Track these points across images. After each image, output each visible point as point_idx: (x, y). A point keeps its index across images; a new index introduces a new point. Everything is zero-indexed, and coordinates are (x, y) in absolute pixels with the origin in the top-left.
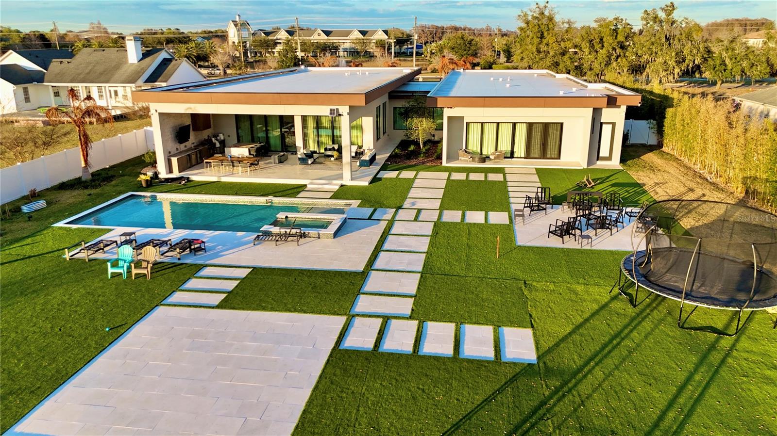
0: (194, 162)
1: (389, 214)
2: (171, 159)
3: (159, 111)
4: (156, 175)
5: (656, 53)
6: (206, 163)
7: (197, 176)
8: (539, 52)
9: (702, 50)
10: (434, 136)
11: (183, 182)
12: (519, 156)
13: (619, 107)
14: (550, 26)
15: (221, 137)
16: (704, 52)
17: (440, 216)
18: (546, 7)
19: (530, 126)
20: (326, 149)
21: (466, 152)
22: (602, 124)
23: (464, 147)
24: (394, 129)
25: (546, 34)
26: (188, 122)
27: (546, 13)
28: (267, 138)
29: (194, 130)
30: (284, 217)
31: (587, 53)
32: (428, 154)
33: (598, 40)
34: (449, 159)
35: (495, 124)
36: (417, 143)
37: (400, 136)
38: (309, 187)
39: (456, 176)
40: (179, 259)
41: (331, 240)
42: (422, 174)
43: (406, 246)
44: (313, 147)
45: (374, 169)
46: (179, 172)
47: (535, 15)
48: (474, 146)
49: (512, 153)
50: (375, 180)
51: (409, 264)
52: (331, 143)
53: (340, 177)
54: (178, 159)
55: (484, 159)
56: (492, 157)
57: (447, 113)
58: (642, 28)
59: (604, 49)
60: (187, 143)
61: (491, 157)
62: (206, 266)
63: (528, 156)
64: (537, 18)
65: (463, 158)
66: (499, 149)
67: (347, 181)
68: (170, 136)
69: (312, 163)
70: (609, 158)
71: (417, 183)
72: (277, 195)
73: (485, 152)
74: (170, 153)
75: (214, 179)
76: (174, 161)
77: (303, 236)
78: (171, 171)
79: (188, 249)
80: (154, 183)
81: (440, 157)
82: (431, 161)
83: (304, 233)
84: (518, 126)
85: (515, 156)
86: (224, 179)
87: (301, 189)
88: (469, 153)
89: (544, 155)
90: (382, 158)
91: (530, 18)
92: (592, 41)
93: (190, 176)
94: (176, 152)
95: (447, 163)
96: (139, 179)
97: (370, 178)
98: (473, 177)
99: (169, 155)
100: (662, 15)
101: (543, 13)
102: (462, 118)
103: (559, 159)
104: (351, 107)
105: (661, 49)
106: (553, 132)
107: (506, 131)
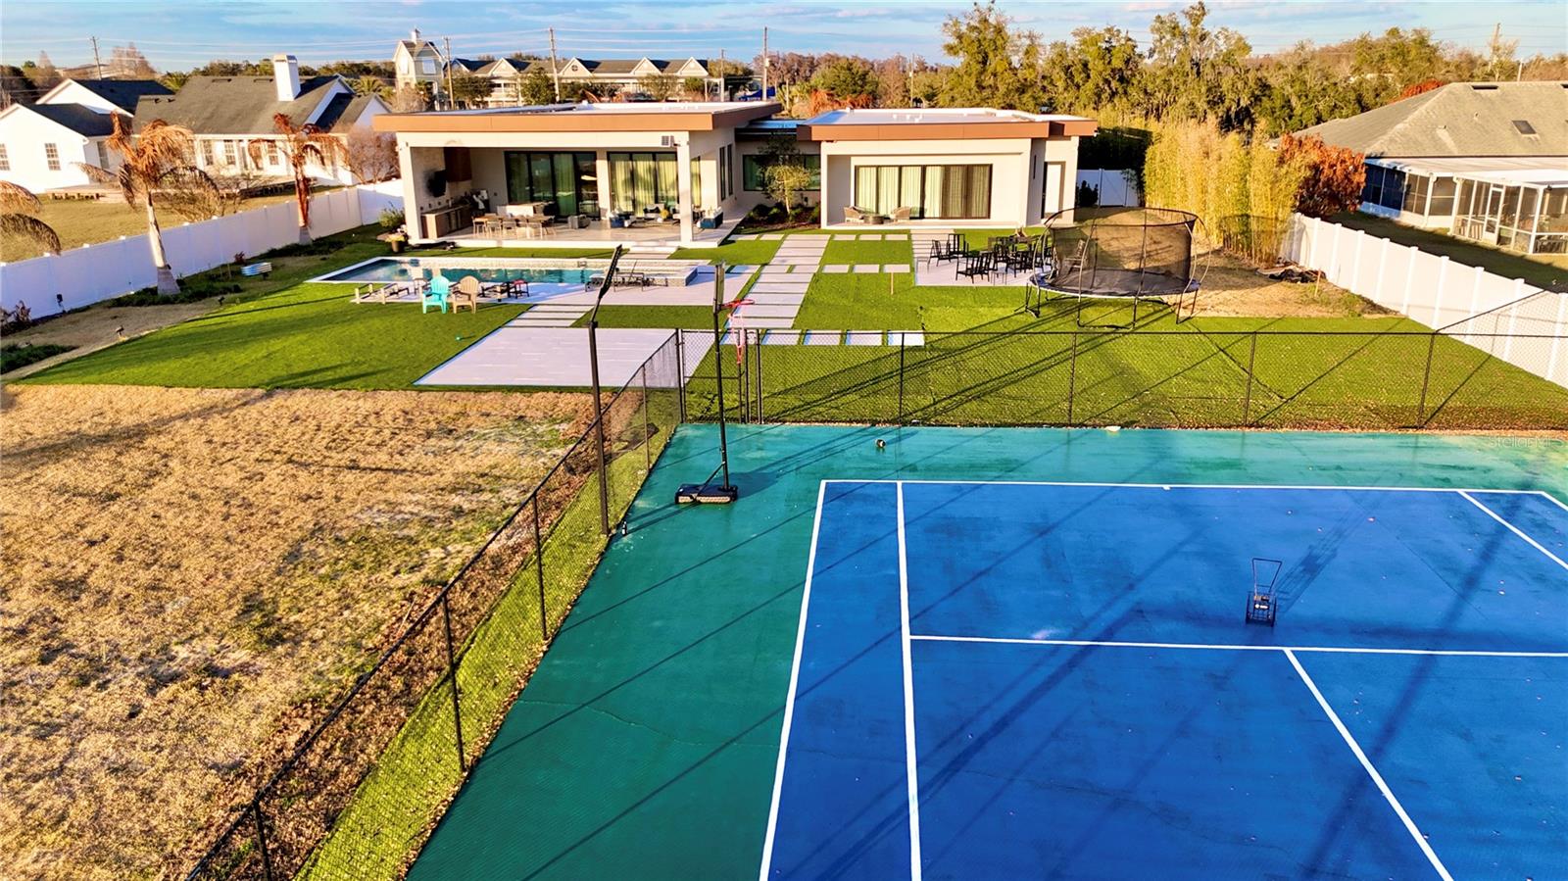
0: (454, 227)
1: (754, 269)
2: (426, 217)
3: (409, 145)
4: (406, 239)
5: (1177, 88)
6: (477, 223)
7: (463, 241)
8: (981, 87)
9: (1251, 83)
10: (806, 200)
11: (449, 247)
12: (932, 216)
13: (1069, 138)
14: (998, 43)
16: (1254, 87)
17: (821, 269)
18: (990, 10)
19: (947, 169)
20: (646, 211)
21: (855, 209)
22: (1046, 164)
23: (852, 204)
24: (745, 190)
25: (991, 55)
26: (442, 165)
27: (992, 20)
28: (555, 198)
29: (449, 182)
31: (1061, 90)
32: (799, 218)
33: (1079, 67)
34: (830, 221)
35: (897, 169)
36: (781, 206)
37: (757, 197)
38: (633, 250)
39: (838, 238)
40: (500, 300)
41: (684, 288)
42: (791, 237)
43: (780, 290)
44: (625, 206)
45: (723, 232)
46: (439, 236)
47: (973, 23)
48: (866, 202)
49: (922, 211)
50: (725, 242)
51: (784, 300)
52: (652, 202)
53: (679, 239)
54: (433, 218)
55: (882, 220)
56: (892, 216)
57: (826, 150)
58: (1152, 46)
59: (1090, 81)
60: (437, 200)
62: (538, 305)
63: (945, 215)
64: (976, 28)
65: (851, 219)
66: (902, 205)
67: (687, 243)
68: (422, 183)
69: (630, 227)
70: (1059, 214)
71: (786, 244)
72: (591, 256)
73: (882, 213)
74: (423, 208)
75: (492, 244)
76: (431, 219)
77: (646, 283)
78: (425, 235)
80: (403, 247)
81: (817, 221)
82: (805, 224)
83: (647, 279)
84: (929, 169)
85: (926, 215)
86: (507, 244)
88: (860, 212)
89: (967, 214)
90: (731, 222)
91: (964, 29)
92: (1069, 67)
93: (456, 242)
94: (429, 208)
95: (827, 225)
96: (388, 238)
97: (720, 240)
98: (863, 238)
99: (422, 211)
100: (1185, 24)
101: (986, 21)
102: (848, 158)
103: (989, 217)
104: (692, 133)
105: (1185, 82)
106: (979, 178)
107: (912, 177)
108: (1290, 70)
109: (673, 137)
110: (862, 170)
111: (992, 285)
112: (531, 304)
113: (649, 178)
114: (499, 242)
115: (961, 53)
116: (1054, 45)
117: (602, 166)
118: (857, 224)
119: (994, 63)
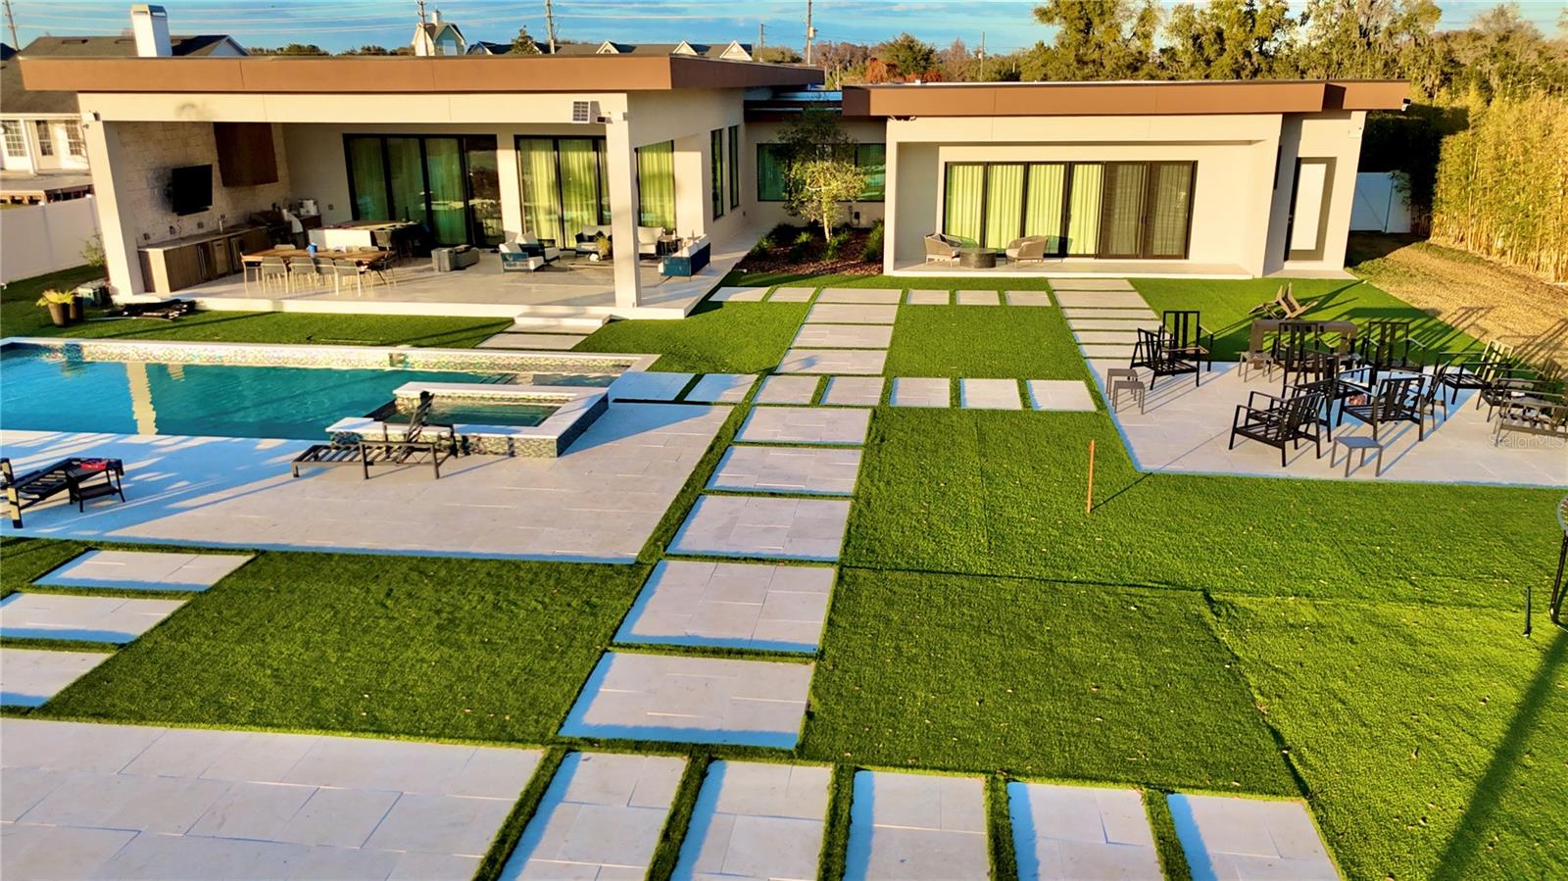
0: (220, 270)
1: (737, 388)
2: (147, 253)
3: (104, 117)
4: (104, 295)
5: (1340, 64)
6: (249, 264)
7: (216, 300)
8: (1081, 62)
10: (857, 216)
11: (176, 314)
12: (1081, 252)
14: (1106, 6)
15: (310, 209)
17: (888, 392)
19: (1110, 169)
20: (580, 238)
21: (943, 239)
22: (1299, 161)
23: (939, 230)
24: (759, 200)
26: (205, 154)
28: (429, 214)
29: (228, 181)
30: (417, 395)
31: (1187, 65)
32: (844, 251)
33: (1212, 36)
34: (899, 261)
35: (1020, 169)
36: (815, 228)
37: (774, 214)
38: (522, 323)
39: (920, 297)
41: (550, 461)
42: (830, 293)
43: (789, 478)
45: (703, 283)
46: (172, 289)
48: (964, 224)
49: (1064, 243)
50: (705, 306)
51: (797, 533)
52: (594, 223)
53: (609, 299)
54: (165, 252)
55: (992, 259)
56: (1012, 253)
57: (896, 133)
58: (1306, 11)
59: (1225, 54)
60: (203, 216)
61: (1009, 253)
63: (1103, 251)
65: (936, 257)
66: (1029, 233)
67: (627, 308)
68: (146, 191)
69: (539, 269)
70: (1316, 254)
71: (818, 313)
72: (424, 342)
73: (992, 244)
74: (146, 236)
75: (264, 306)
76: (157, 258)
77: (464, 447)
78: (148, 287)
81: (876, 258)
82: (854, 266)
83: (465, 439)
84: (1079, 170)
85: (1072, 250)
86: (292, 307)
87: (496, 329)
88: (952, 244)
89: (1145, 250)
90: (724, 260)
92: (1199, 37)
93: (198, 300)
94: (169, 237)
95: (895, 269)
96: (41, 302)
97: (691, 302)
98: (966, 298)
99: (145, 242)
102: (933, 148)
103: (1186, 256)
104: (633, 95)
105: (1351, 55)
106: (1170, 185)
107: (1047, 185)
108: (1492, 41)
109: (595, 104)
110: (958, 171)
111: (1338, 475)
112: (84, 544)
113: (588, 179)
114: (277, 301)
115: (1057, 20)
116: (1178, 9)
117: (506, 162)
118: (945, 265)
119: (1099, 32)
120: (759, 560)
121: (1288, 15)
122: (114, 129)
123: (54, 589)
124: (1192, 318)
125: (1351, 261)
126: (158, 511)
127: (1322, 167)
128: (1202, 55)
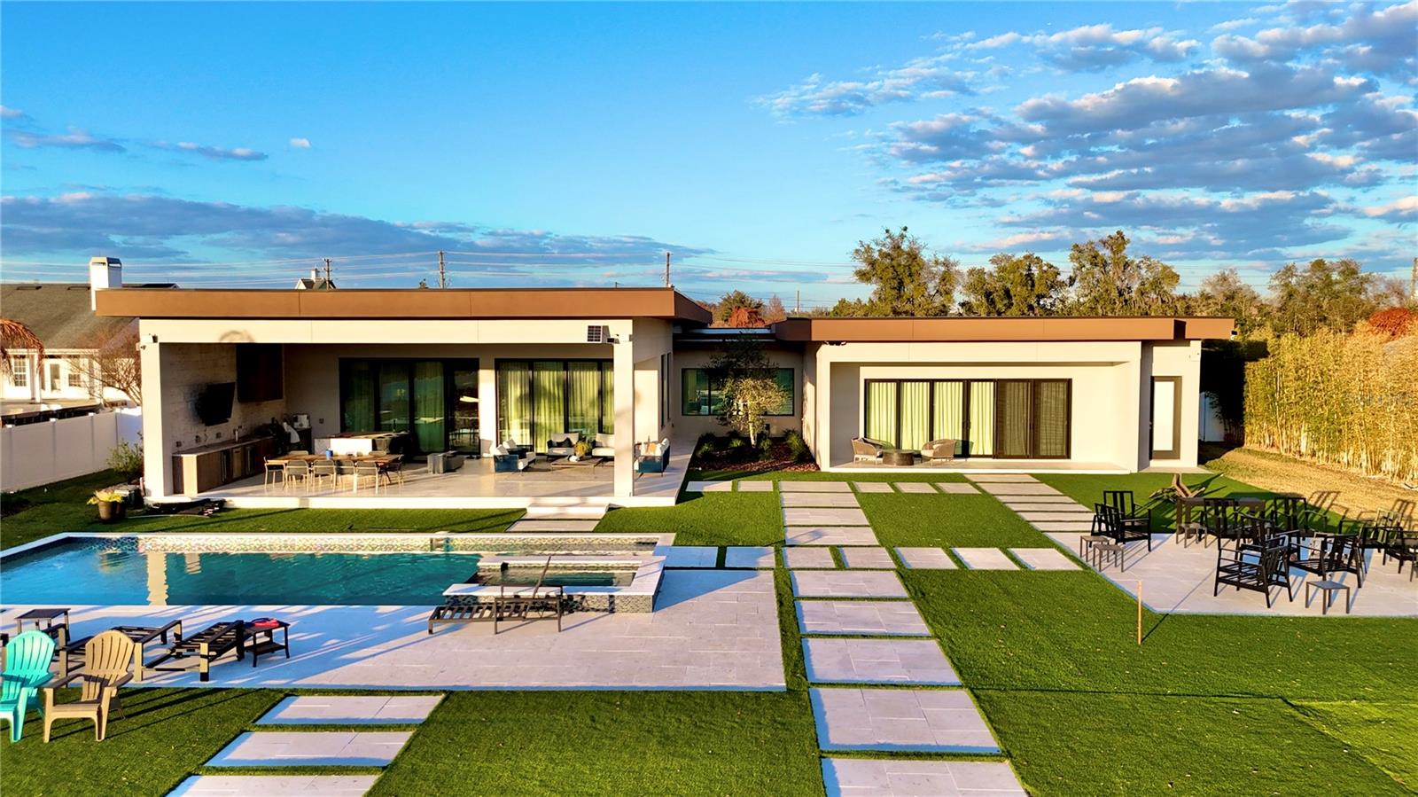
0: (235, 475)
1: (765, 556)
2: (181, 458)
3: (160, 340)
4: (137, 498)
6: (271, 467)
7: (243, 500)
8: (896, 312)
9: (1181, 312)
10: (768, 427)
11: (210, 511)
12: (981, 453)
14: (913, 269)
15: (304, 422)
17: (897, 556)
18: (902, 237)
19: (1000, 385)
20: (550, 444)
21: (865, 441)
22: (1154, 380)
23: (862, 435)
24: (683, 414)
25: (907, 281)
26: (228, 375)
27: (905, 246)
28: (412, 426)
29: (241, 400)
30: (498, 565)
32: (778, 455)
33: (1001, 293)
34: (834, 461)
35: (926, 385)
36: (743, 437)
38: (533, 512)
39: (866, 487)
40: (205, 677)
41: (647, 618)
43: (866, 624)
44: (518, 435)
45: (673, 477)
46: (199, 492)
47: (884, 250)
48: (882, 429)
49: (966, 445)
50: (686, 495)
51: (908, 665)
52: (561, 429)
53: (609, 490)
54: (198, 457)
55: (912, 458)
56: (927, 453)
57: (828, 355)
58: (1072, 274)
59: (1014, 308)
60: (222, 428)
61: (924, 453)
62: (293, 693)
63: (999, 452)
64: (889, 255)
65: (860, 457)
66: (936, 437)
67: (624, 499)
68: (183, 405)
69: (526, 469)
70: (1174, 454)
71: (789, 499)
72: (457, 528)
74: (178, 444)
75: (292, 503)
76: (190, 463)
77: (567, 606)
78: (177, 488)
79: (234, 651)
80: (133, 512)
81: (809, 459)
82: (791, 465)
83: (570, 598)
84: (975, 386)
85: (973, 452)
86: (317, 503)
87: (513, 518)
88: (874, 446)
89: (1034, 451)
91: (876, 255)
92: (991, 294)
93: (227, 499)
94: (195, 445)
95: (831, 466)
96: (92, 501)
98: (905, 489)
99: (176, 449)
100: (1105, 253)
101: (899, 247)
102: (855, 366)
103: (1068, 456)
104: (638, 322)
105: (1113, 309)
106: (1049, 398)
107: (949, 398)
108: (1220, 300)
109: (606, 328)
110: (875, 387)
111: (1315, 611)
112: (280, 691)
113: (558, 392)
114: (303, 498)
115: (874, 279)
116: (971, 272)
117: (487, 380)
118: (873, 464)
119: (909, 289)
120: (896, 686)
121: (1060, 278)
122: (168, 350)
123: (280, 727)
124: (1127, 497)
125: (1202, 460)
126: (329, 662)
127: (1171, 385)
128: (995, 308)
